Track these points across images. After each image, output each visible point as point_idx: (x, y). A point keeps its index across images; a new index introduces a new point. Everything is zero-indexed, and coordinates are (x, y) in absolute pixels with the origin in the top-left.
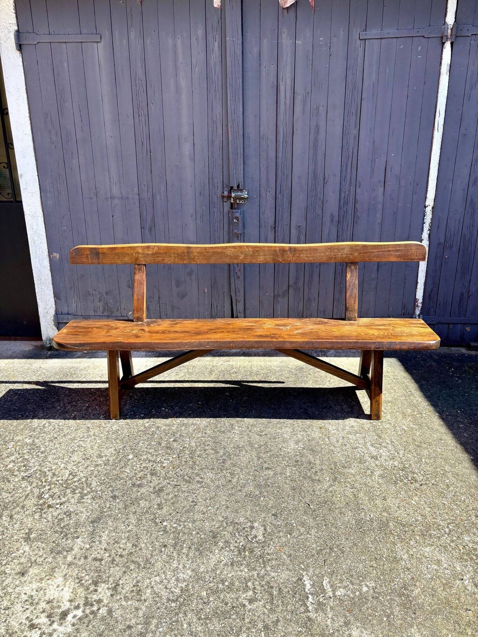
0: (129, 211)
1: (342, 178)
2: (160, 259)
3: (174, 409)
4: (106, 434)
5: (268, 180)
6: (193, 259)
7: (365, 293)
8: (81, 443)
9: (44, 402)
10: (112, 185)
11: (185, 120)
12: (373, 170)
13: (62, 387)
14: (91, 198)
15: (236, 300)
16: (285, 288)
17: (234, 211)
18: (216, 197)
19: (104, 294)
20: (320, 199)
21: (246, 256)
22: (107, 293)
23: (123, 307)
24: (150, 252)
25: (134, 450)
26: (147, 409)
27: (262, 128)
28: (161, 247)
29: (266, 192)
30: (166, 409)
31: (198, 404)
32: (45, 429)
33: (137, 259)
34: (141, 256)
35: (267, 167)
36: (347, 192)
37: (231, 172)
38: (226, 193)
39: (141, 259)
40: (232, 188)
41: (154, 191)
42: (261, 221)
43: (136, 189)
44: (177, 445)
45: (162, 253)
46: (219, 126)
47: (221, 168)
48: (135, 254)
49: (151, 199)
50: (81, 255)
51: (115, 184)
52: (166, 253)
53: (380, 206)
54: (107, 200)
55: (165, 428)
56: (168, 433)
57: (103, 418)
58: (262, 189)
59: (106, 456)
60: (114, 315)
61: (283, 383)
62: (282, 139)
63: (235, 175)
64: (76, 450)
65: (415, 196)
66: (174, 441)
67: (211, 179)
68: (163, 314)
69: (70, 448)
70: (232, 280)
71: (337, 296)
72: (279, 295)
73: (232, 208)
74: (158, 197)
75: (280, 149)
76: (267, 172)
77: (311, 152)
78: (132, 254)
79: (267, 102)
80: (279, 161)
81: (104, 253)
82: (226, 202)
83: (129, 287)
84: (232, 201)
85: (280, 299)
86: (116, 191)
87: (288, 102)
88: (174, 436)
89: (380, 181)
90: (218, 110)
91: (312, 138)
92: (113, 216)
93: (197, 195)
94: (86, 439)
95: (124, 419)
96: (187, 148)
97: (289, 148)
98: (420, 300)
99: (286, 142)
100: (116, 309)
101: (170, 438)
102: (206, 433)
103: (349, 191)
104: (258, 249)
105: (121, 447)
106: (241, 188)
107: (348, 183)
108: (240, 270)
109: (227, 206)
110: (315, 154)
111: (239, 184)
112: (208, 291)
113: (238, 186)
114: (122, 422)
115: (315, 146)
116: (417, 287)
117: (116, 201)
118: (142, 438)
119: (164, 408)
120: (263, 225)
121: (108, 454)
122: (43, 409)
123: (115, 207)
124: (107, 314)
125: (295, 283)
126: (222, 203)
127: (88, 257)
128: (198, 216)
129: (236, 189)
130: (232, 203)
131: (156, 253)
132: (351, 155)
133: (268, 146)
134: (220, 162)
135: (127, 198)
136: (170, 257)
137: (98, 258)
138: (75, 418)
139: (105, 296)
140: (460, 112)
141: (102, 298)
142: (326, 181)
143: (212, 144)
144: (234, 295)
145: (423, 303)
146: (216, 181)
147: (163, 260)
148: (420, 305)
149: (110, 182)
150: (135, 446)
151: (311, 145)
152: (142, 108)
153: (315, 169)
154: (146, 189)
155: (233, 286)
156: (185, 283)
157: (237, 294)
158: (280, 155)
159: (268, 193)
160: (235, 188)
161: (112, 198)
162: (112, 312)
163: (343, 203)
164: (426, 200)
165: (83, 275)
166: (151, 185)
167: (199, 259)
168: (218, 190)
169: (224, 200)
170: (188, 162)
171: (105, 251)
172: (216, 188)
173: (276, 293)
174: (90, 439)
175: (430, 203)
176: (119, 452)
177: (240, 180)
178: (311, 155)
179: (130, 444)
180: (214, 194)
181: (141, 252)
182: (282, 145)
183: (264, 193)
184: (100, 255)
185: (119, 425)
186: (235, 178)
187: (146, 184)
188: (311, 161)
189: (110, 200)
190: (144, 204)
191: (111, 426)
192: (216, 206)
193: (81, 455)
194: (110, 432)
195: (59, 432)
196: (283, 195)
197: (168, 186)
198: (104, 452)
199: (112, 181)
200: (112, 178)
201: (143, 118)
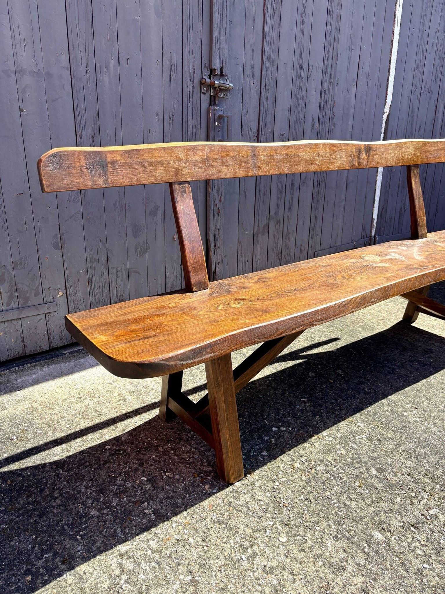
0: (53, 101)
1: (324, 74)
2: (214, 170)
4: (270, 516)
5: (253, 65)
6: (261, 167)
7: (335, 218)
9: (40, 516)
10: (17, 45)
12: (349, 64)
13: (36, 467)
15: (215, 246)
16: (266, 221)
17: (217, 108)
18: (191, 84)
19: (10, 268)
20: (303, 98)
21: (323, 159)
22: (15, 265)
23: (46, 286)
24: (198, 158)
25: (360, 520)
28: (215, 147)
29: (250, 83)
30: (278, 428)
31: (305, 402)
32: (142, 576)
33: (177, 172)
34: (184, 165)
35: (253, 45)
36: (327, 92)
37: (214, 45)
38: (206, 79)
39: (183, 172)
40: (212, 71)
41: (98, 65)
42: (244, 126)
43: (65, 59)
45: (216, 159)
47: (200, 36)
48: (175, 163)
49: (93, 80)
50: (68, 169)
51: (23, 43)
52: (222, 158)
53: (352, 111)
54: (9, 76)
55: (331, 458)
56: (352, 464)
57: (211, 488)
58: (246, 78)
59: (344, 560)
60: (30, 304)
61: (337, 339)
63: (219, 51)
64: (275, 583)
65: (378, 101)
66: (379, 471)
67: (185, 52)
68: (115, 284)
69: (258, 588)
70: (211, 217)
71: (312, 225)
72: (258, 232)
73: (210, 104)
74: (105, 77)
76: (253, 52)
77: (298, 29)
78: (168, 163)
80: (266, 36)
81: (115, 163)
82: (204, 93)
83: (56, 247)
84: (212, 94)
85: (260, 237)
86: (25, 59)
88: (366, 463)
89: (354, 79)
92: (21, 110)
93: (166, 79)
94: (255, 548)
97: (277, 19)
98: (375, 221)
99: (274, 9)
100: (33, 292)
101: (368, 470)
102: (391, 439)
103: (329, 89)
104: (335, 148)
105: (333, 527)
106: (224, 73)
107: (328, 79)
108: (220, 201)
109: (205, 99)
110: (302, 33)
111: (223, 67)
113: (221, 70)
114: (255, 479)
115: (302, 22)
116: (374, 205)
117: (27, 80)
118: (333, 492)
119: (273, 426)
120: (245, 132)
121: (342, 555)
122: (62, 533)
123: (24, 91)
124: (16, 306)
125: (276, 213)
126: (199, 95)
127: (83, 172)
128: (166, 116)
129: (219, 73)
130: (211, 97)
131: (209, 159)
132: (332, 41)
133: (255, 11)
134: (199, 26)
135: (49, 75)
136: (228, 164)
137: (105, 174)
138: (162, 517)
139: (11, 271)
141: (6, 275)
142: (310, 73)
144: (213, 238)
145: (377, 223)
146: (191, 57)
147: (220, 171)
148: (375, 225)
149: (13, 38)
150: (351, 512)
151: (299, 20)
153: (300, 56)
154: (84, 60)
155: (211, 226)
157: (216, 237)
159: (252, 84)
160: (218, 72)
161: (19, 71)
162: (27, 299)
163: (323, 104)
164: (385, 106)
166: (92, 55)
167: (268, 166)
168: (194, 72)
169: (203, 91)
170: (153, 18)
171: (118, 157)
172: (192, 69)
173: (256, 230)
174: (260, 543)
175: (387, 109)
176: (348, 539)
177: (224, 59)
178: (298, 36)
179: (336, 513)
180: (189, 80)
181: (183, 158)
182: (270, 14)
183: (248, 84)
184: (109, 168)
185: (260, 487)
186: (218, 55)
187: (83, 50)
188: (297, 42)
189: (13, 76)
190: (80, 90)
191: (253, 497)
192: (191, 99)
193: (305, 589)
194: (271, 509)
195: (179, 565)
196: (268, 89)
197: (121, 58)
198: (328, 554)
199: (17, 35)
200: (16, 30)
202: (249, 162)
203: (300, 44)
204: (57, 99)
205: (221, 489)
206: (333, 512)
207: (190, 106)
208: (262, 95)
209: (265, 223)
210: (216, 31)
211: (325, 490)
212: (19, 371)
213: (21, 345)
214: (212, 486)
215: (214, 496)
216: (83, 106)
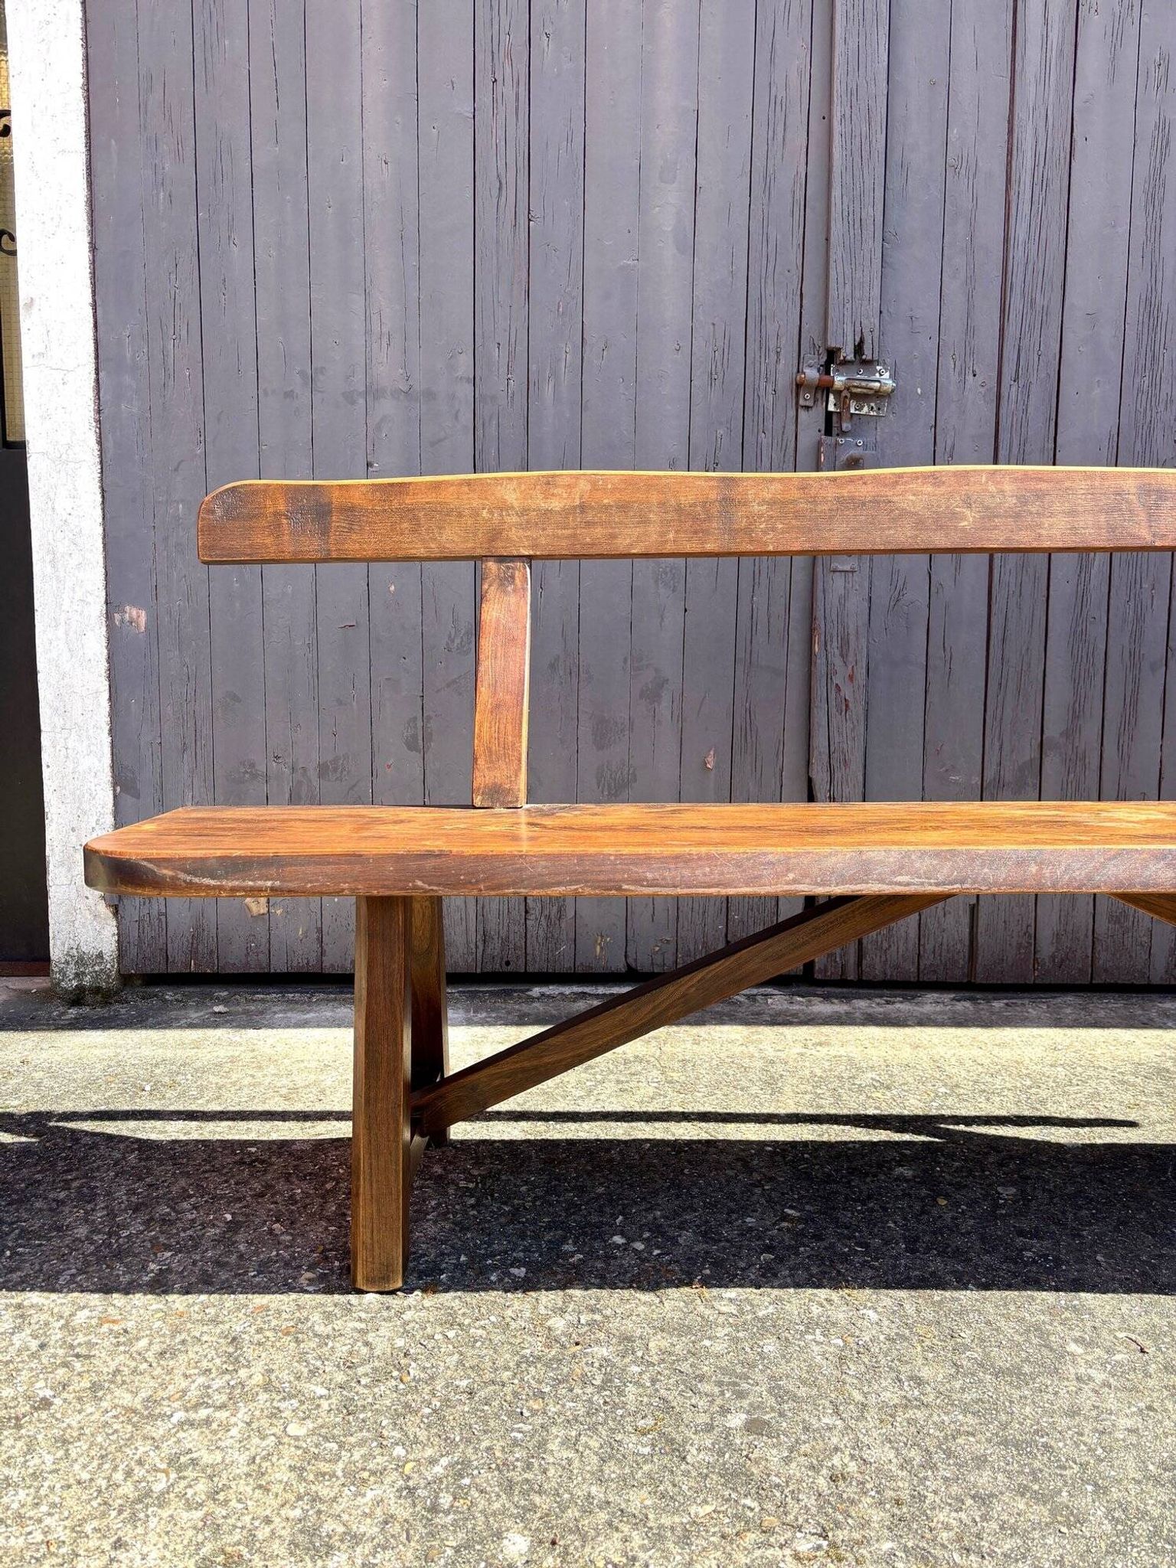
0: (433, 444)
2: (599, 532)
3: (674, 1241)
4: (340, 1377)
5: (970, 330)
6: (748, 531)
8: (191, 1438)
10: (375, 346)
11: (668, 98)
14: (289, 394)
16: (1029, 752)
17: (841, 440)
18: (770, 389)
20: (1169, 401)
21: (989, 514)
22: (323, 770)
24: (556, 505)
25: (524, 1493)
26: (537, 1237)
27: (954, 132)
29: (963, 373)
30: (630, 1240)
31: (785, 1218)
33: (495, 534)
34: (515, 519)
35: (970, 281)
37: (833, 293)
38: (812, 374)
39: (514, 534)
40: (832, 355)
41: (533, 367)
43: (465, 362)
44: (787, 1460)
45: (607, 507)
46: (797, 119)
47: (796, 280)
48: (491, 512)
49: (520, 400)
50: (250, 518)
51: (385, 340)
52: (624, 507)
54: (353, 403)
55: (664, 1344)
56: (701, 1378)
57: (311, 1281)
58: (947, 363)
59: (356, 1539)
61: (1132, 1124)
62: (1029, 172)
63: (848, 306)
64: (158, 1487)
66: (755, 1427)
67: (751, 320)
69: (119, 1476)
70: (819, 716)
72: (1000, 783)
73: (828, 432)
74: (548, 391)
75: (1023, 207)
76: (970, 298)
77: (1140, 221)
78: (475, 513)
79: (979, 34)
80: (1017, 254)
81: (349, 510)
82: (807, 408)
84: (831, 408)
86: (386, 370)
87: (1054, 36)
88: (741, 1395)
90: (795, 59)
91: (1143, 171)
92: (369, 464)
93: (700, 380)
94: (222, 1415)
95: (424, 1291)
96: (670, 204)
97: (1056, 205)
99: (1045, 184)
101: (724, 1411)
102: (919, 1382)
104: (1044, 486)
105: (438, 1470)
106: (867, 355)
108: (851, 678)
109: (812, 420)
110: (1154, 229)
111: (862, 341)
112: (717, 766)
113: (859, 349)
114: (419, 1306)
115: (1155, 200)
117: (387, 407)
118: (553, 1409)
119: (622, 1234)
121: (368, 1528)
123: (378, 428)
125: (1069, 734)
126: (792, 413)
127: (280, 525)
129: (851, 357)
130: (829, 415)
131: (583, 508)
133: (975, 199)
134: (794, 256)
135: (430, 395)
136: (644, 521)
137: (325, 532)
138: (160, 1286)
139: (315, 783)
141: (304, 788)
143: (767, 189)
144: (826, 777)
146: (771, 328)
147: (613, 536)
149: (368, 332)
150: (529, 1467)
151: (1140, 198)
152: (509, 55)
153: (1152, 288)
154: (504, 361)
155: (820, 742)
156: (631, 729)
157: (837, 775)
158: (1020, 231)
159: (970, 377)
160: (848, 353)
161: (372, 393)
165: (235, 698)
166: (521, 348)
168: (778, 361)
169: (802, 402)
170: (668, 256)
171: (357, 499)
172: (773, 356)
173: (989, 775)
174: (243, 1410)
176: (434, 1509)
177: (865, 322)
178: (1139, 237)
179: (489, 1449)
180: (763, 380)
181: (516, 504)
182: (1028, 196)
183: (954, 378)
184: (334, 518)
185: (406, 1323)
186: (848, 314)
187: (504, 342)
188: (1136, 258)
189: (362, 401)
190: (491, 418)
191: (363, 1332)
192: (769, 424)
193: (190, 1533)
194: (361, 1371)
195: (66, 1365)
196: (1027, 387)
197: (587, 348)
198: (337, 1508)
199: (376, 328)
200: (375, 318)
201: (509, 92)
202: (709, 518)
203: (1147, 259)
204: (440, 441)
205: (328, 1291)
206: (485, 1444)
207: (765, 440)
208: (1004, 402)
209: (1028, 758)
210: (839, 261)
211: (541, 1395)
212: (297, 1002)
213: (316, 946)
214: (319, 1279)
215: (294, 1296)
216: (493, 451)
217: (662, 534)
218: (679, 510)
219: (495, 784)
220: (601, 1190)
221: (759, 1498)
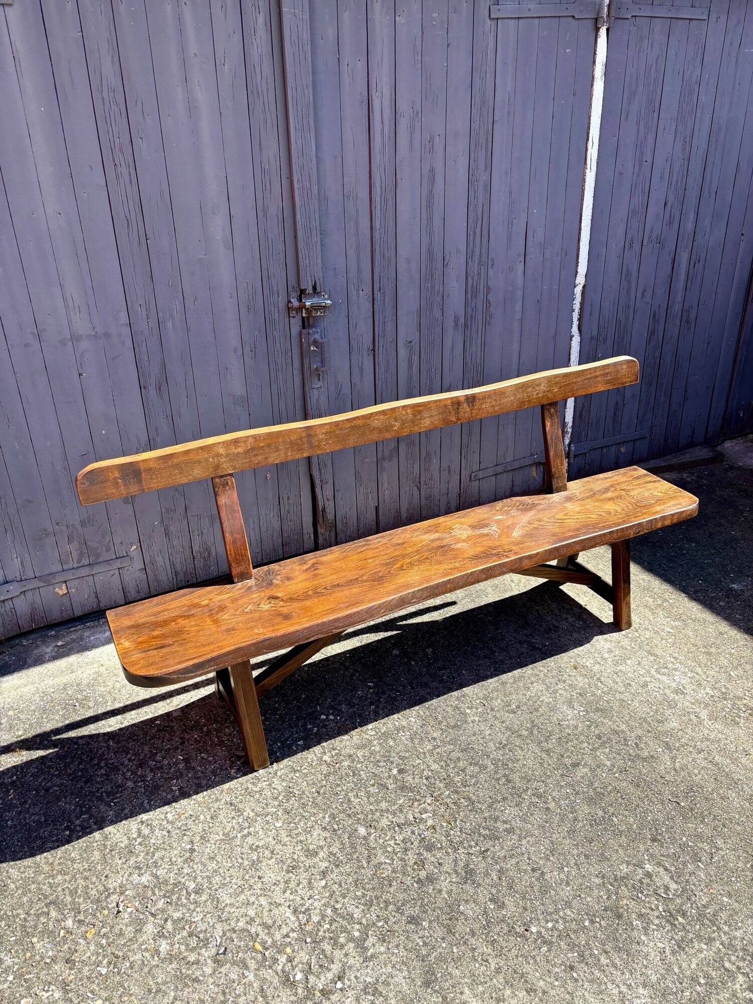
0: (113, 359)
1: (469, 255)
2: (260, 458)
3: (340, 710)
4: (276, 803)
5: (359, 270)
6: (319, 446)
7: (501, 428)
8: (250, 840)
9: (86, 783)
10: (72, 313)
11: (210, 170)
12: (509, 237)
13: (91, 737)
14: (27, 345)
17: (311, 331)
18: (276, 310)
19: (78, 526)
20: (439, 292)
21: (403, 423)
22: (83, 523)
23: (117, 540)
24: (240, 450)
25: (355, 816)
26: (297, 726)
27: (346, 179)
28: (259, 435)
29: (358, 291)
30: (327, 716)
31: (370, 687)
32: (153, 841)
33: (217, 467)
34: (224, 459)
35: (358, 249)
36: (476, 278)
37: (301, 264)
38: (295, 303)
39: (224, 466)
40: (302, 292)
41: (160, 315)
42: (352, 342)
43: (123, 316)
44: (414, 778)
45: (262, 447)
46: (276, 180)
47: (283, 257)
49: (156, 331)
50: (103, 482)
51: (77, 310)
52: (269, 445)
53: (519, 293)
54: (65, 345)
55: (361, 753)
56: (378, 761)
57: (236, 773)
58: (351, 287)
59: (322, 847)
60: (101, 559)
62: (379, 196)
63: (308, 269)
64: (255, 858)
65: (563, 272)
66: (401, 771)
67: (265, 278)
68: (196, 533)
69: (240, 860)
71: (465, 441)
73: (304, 327)
74: (170, 325)
75: (378, 213)
76: (358, 256)
77: (424, 216)
78: (207, 460)
79: (354, 131)
80: (377, 235)
81: (150, 470)
82: (294, 317)
84: (304, 315)
86: (81, 325)
87: (386, 130)
88: (392, 763)
89: (519, 255)
90: (272, 148)
91: (425, 193)
92: (80, 375)
93: (243, 310)
94: (252, 829)
95: (277, 762)
96: (218, 226)
97: (391, 211)
98: (570, 424)
99: (386, 201)
100: (104, 548)
101: (390, 770)
102: (434, 739)
103: (479, 274)
104: (421, 408)
105: (327, 819)
106: (318, 290)
107: (477, 261)
109: (296, 324)
110: (430, 219)
111: (315, 284)
112: (271, 477)
113: (314, 288)
114: (279, 768)
115: (430, 205)
116: (566, 405)
117: (84, 344)
118: (345, 788)
119: (323, 714)
120: (355, 347)
121: (322, 843)
122: (100, 799)
123: (82, 356)
124: (87, 562)
126: (287, 321)
127: (118, 483)
128: (247, 349)
129: (311, 292)
130: (303, 318)
131: (253, 449)
132: (480, 216)
133: (357, 211)
134: (281, 247)
135: (107, 335)
136: (278, 450)
137: (140, 481)
138: (185, 794)
140: (616, 139)
141: (75, 534)
142: (446, 262)
143: (265, 215)
144: (318, 473)
145: (573, 427)
146: (274, 282)
147: (266, 458)
148: (570, 430)
149: (67, 307)
150: (350, 808)
151: (424, 204)
152: (121, 149)
153: (430, 244)
154: (144, 313)
157: (323, 471)
158: (377, 225)
159: (361, 292)
160: (310, 290)
161: (75, 338)
162: (98, 556)
163: (471, 293)
164: (576, 277)
166: (153, 305)
167: (328, 443)
168: (278, 296)
169: (291, 315)
170: (221, 252)
171: (152, 464)
172: (276, 295)
174: (257, 825)
175: (581, 280)
176: (335, 830)
177: (316, 275)
178: (424, 222)
179: (336, 807)
180: (272, 306)
181: (223, 453)
182: (379, 208)
183: (354, 293)
184: (143, 475)
185: (280, 777)
186: (308, 273)
187: (143, 303)
188: (424, 231)
189: (70, 343)
190: (142, 342)
191: (270, 785)
192: (277, 327)
193: (276, 866)
194: (280, 798)
195: (184, 835)
196: (384, 293)
197: (186, 302)
198: (309, 841)
199: (71, 304)
200: (69, 299)
201: (123, 169)
202: (303, 444)
203: (428, 231)
204: (118, 357)
205: (245, 774)
206: (334, 807)
207: (276, 334)
208: (376, 302)
209: (393, 446)
210: (303, 249)
211: (338, 785)
212: (93, 627)
214: (238, 770)
215: (236, 781)
216: (146, 358)
217: (286, 454)
218: (291, 443)
219: (241, 572)
220: (303, 696)
221: (412, 792)
